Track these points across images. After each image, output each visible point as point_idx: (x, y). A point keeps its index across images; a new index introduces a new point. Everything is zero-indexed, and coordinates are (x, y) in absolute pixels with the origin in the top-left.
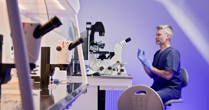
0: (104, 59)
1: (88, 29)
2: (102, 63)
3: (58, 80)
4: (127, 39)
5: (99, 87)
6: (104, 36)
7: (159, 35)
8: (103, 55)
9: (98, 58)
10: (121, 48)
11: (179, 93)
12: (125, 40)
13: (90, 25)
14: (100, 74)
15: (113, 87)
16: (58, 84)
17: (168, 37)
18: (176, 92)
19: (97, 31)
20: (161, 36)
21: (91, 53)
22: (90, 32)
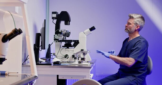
0: (69, 48)
1: (53, 18)
2: (67, 51)
3: (5, 72)
4: (91, 28)
5: (58, 76)
6: (69, 25)
7: (129, 24)
8: (69, 43)
9: (63, 46)
10: (86, 37)
11: (142, 81)
12: (89, 29)
13: (56, 14)
14: (60, 63)
15: (72, 76)
16: (5, 76)
17: (137, 27)
18: (139, 80)
19: (63, 20)
20: (130, 25)
21: (56, 42)
22: (55, 21)
